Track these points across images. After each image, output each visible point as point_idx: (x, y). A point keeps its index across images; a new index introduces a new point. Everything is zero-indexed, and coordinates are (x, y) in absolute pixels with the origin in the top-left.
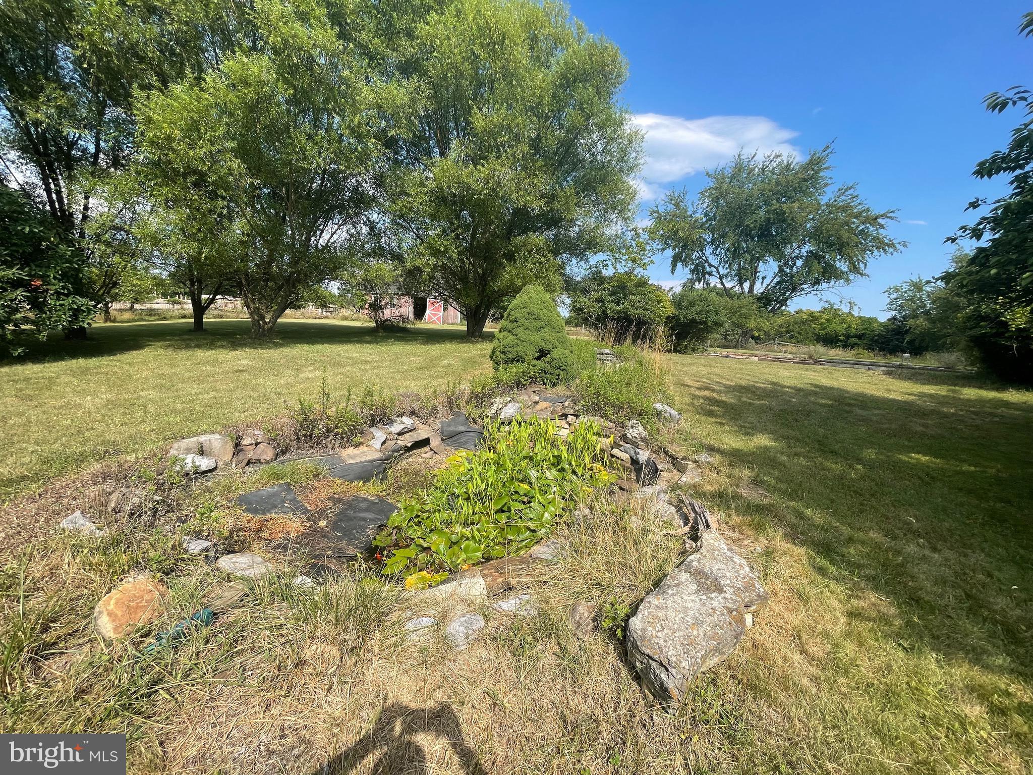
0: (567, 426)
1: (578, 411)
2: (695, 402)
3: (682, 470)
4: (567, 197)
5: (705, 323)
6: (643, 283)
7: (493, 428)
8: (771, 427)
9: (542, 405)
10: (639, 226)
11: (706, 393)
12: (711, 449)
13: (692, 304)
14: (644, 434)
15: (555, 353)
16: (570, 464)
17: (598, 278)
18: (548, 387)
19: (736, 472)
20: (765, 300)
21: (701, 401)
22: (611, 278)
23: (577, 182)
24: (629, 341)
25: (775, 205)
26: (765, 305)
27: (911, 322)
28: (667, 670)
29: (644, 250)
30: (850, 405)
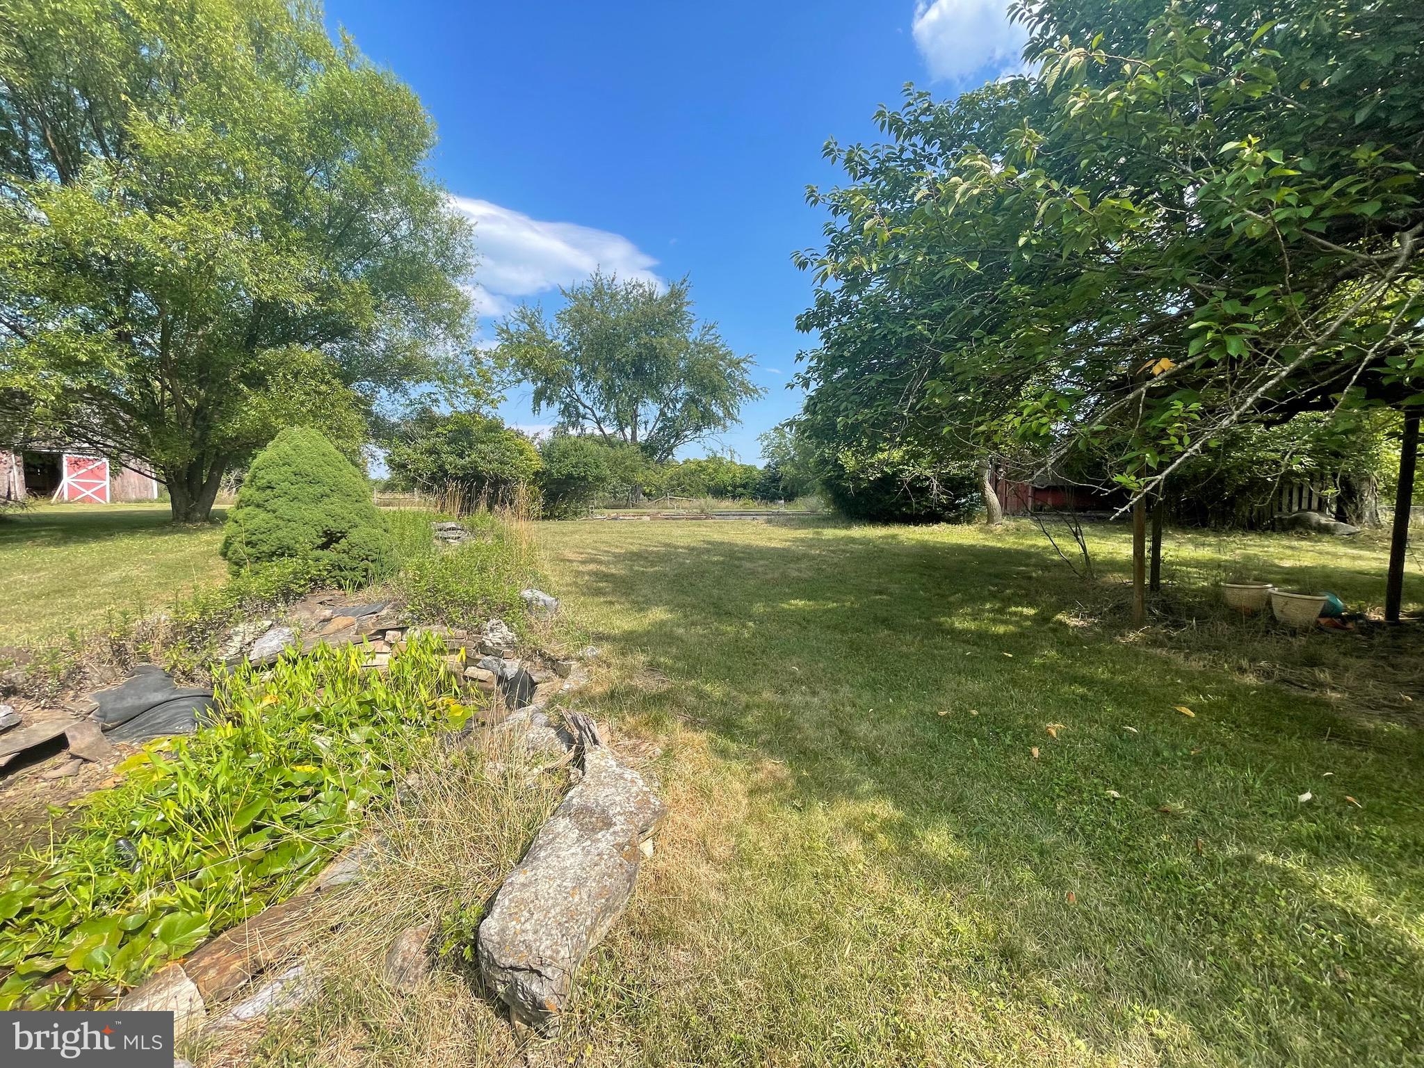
0: (386, 649)
1: (403, 622)
2: (579, 580)
3: (563, 674)
4: (358, 296)
5: (584, 478)
6: (494, 427)
7: (234, 681)
8: (665, 596)
9: (339, 622)
10: (479, 349)
11: (592, 567)
12: (600, 638)
13: (565, 454)
14: (511, 636)
15: (354, 536)
16: (394, 708)
17: (427, 420)
18: (349, 591)
19: (629, 660)
20: (649, 449)
21: (587, 578)
22: (447, 420)
23: (373, 275)
24: (483, 507)
25: (644, 338)
26: (651, 455)
27: (782, 469)
28: (540, 974)
29: (489, 381)
30: (739, 559)
